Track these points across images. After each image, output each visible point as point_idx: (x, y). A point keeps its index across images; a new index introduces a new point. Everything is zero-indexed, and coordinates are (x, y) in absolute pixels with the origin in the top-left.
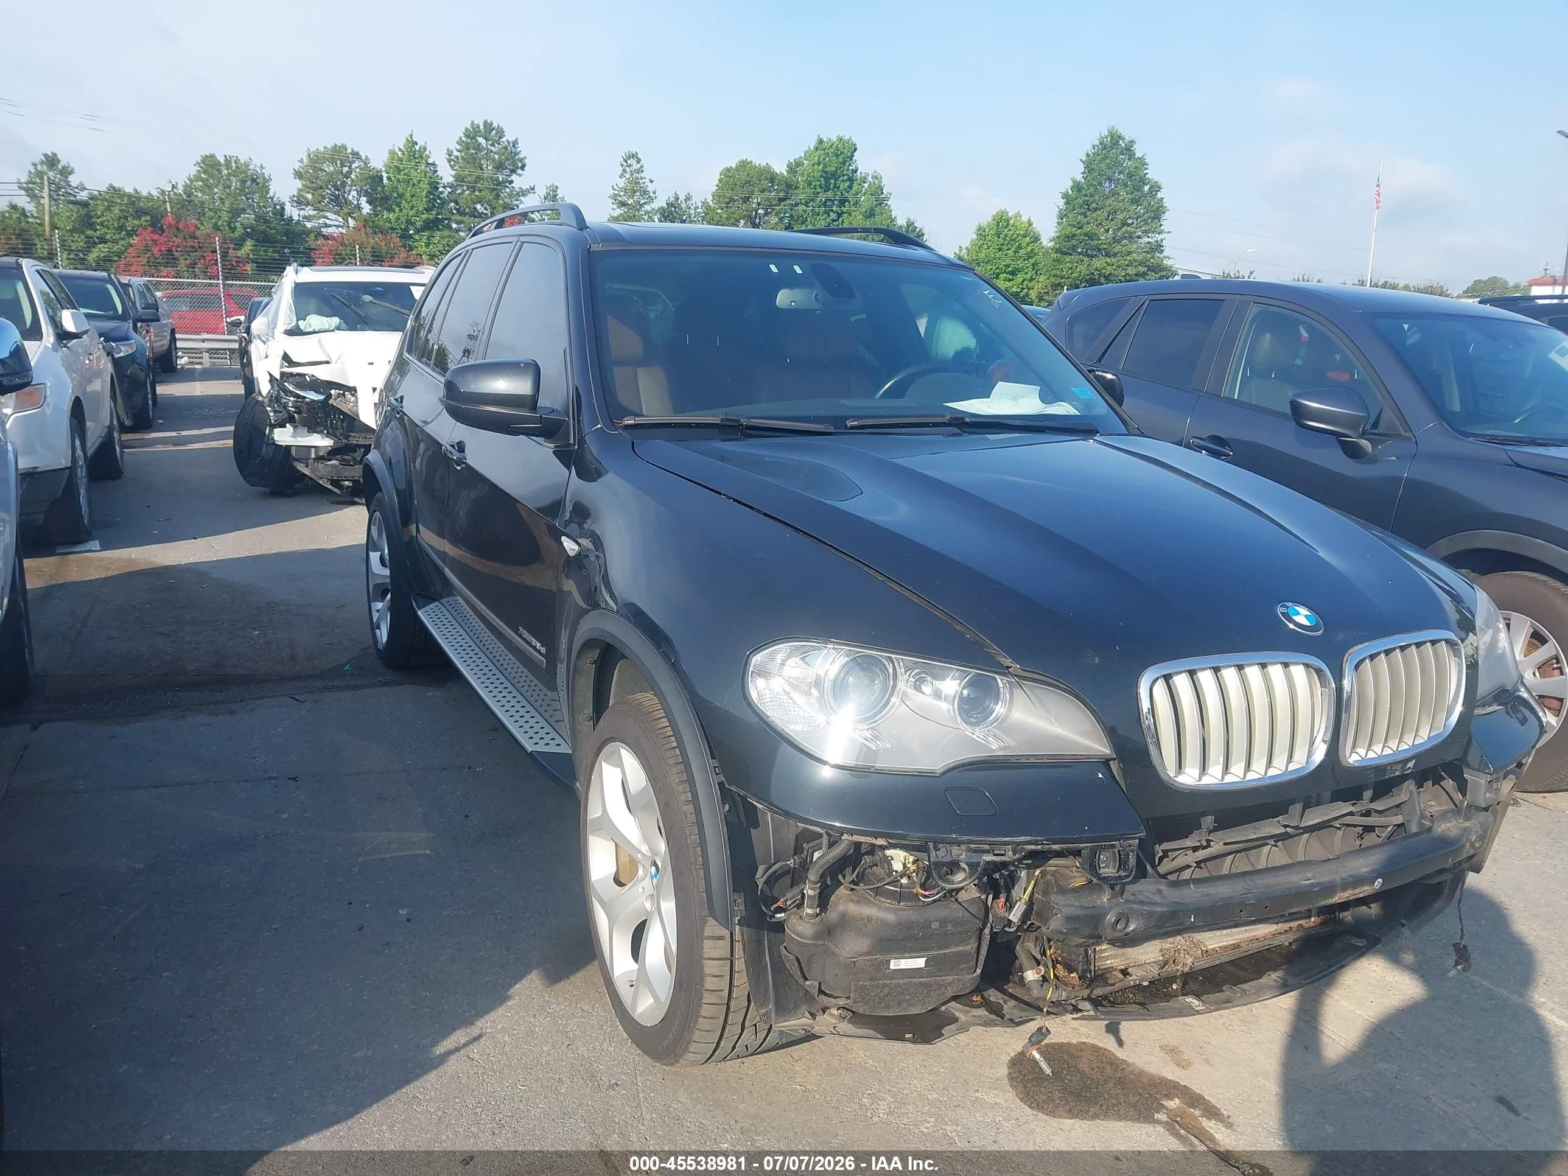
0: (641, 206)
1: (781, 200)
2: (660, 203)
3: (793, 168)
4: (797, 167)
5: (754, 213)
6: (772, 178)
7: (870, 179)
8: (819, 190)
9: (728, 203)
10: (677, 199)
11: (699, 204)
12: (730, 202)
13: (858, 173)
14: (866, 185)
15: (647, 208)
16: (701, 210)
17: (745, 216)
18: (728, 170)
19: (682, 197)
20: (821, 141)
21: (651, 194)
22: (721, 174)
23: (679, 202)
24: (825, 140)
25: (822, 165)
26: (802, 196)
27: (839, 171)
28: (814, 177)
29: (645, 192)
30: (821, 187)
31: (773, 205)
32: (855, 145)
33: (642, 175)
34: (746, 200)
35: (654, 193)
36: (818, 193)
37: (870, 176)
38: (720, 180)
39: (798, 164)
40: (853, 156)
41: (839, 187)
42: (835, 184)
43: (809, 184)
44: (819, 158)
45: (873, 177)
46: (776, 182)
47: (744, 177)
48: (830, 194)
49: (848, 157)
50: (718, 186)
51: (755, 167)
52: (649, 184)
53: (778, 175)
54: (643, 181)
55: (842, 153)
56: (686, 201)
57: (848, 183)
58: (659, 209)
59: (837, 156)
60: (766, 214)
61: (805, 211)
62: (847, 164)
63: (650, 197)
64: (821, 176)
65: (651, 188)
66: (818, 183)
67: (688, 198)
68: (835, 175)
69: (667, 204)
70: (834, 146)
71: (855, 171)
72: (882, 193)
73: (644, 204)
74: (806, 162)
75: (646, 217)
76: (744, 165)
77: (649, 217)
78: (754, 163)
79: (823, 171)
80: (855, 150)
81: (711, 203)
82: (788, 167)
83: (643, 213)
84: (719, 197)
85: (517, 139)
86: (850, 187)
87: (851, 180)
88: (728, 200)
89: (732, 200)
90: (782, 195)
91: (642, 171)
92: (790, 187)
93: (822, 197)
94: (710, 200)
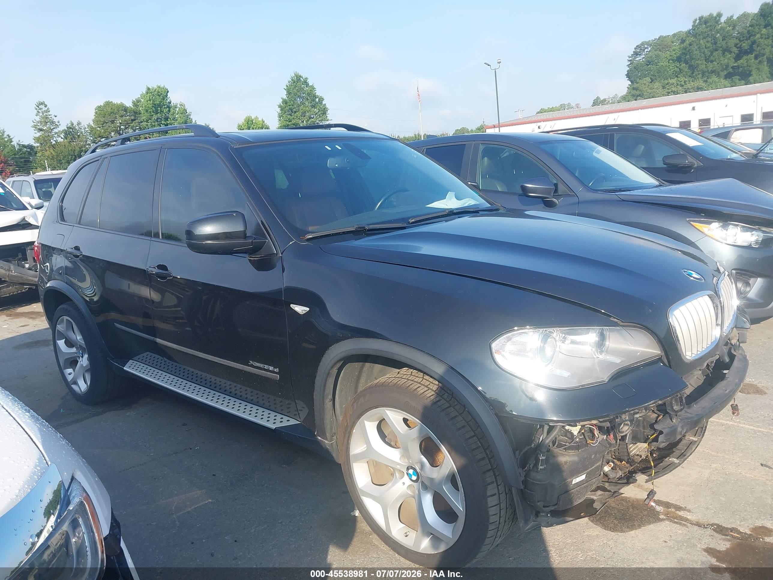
0: (52, 130)
1: (133, 120)
2: (63, 127)
3: (136, 103)
4: (138, 103)
5: (119, 128)
6: (126, 109)
7: (178, 106)
8: (153, 114)
9: (103, 124)
10: (73, 124)
11: (86, 126)
12: (104, 123)
13: (172, 103)
14: (177, 109)
15: (56, 130)
16: (88, 129)
17: (114, 130)
18: (99, 107)
19: (75, 124)
20: (149, 89)
21: (57, 123)
22: (96, 110)
23: (74, 126)
24: (151, 88)
25: (152, 101)
26: (144, 118)
27: (161, 103)
28: (149, 107)
29: (53, 122)
30: (153, 112)
31: (128, 124)
32: (167, 89)
33: (50, 113)
34: (113, 122)
35: (59, 122)
36: (152, 115)
37: (179, 104)
38: (96, 113)
39: (138, 101)
40: (167, 95)
41: (163, 111)
42: (161, 110)
43: (147, 111)
44: (150, 98)
45: (180, 105)
46: (128, 111)
47: (109, 110)
48: (159, 115)
49: (165, 96)
50: (95, 116)
51: (115, 104)
52: (54, 118)
53: (128, 107)
54: (51, 116)
55: (161, 94)
56: (78, 125)
57: (168, 109)
58: (63, 130)
59: (159, 96)
60: (126, 128)
61: (147, 125)
62: (165, 99)
63: (56, 125)
64: (153, 107)
65: (56, 120)
66: (152, 110)
67: (79, 124)
68: (160, 105)
69: (67, 127)
70: (156, 91)
71: (170, 103)
72: (187, 113)
73: (54, 128)
74: (142, 100)
75: (56, 136)
76: (108, 104)
77: (58, 135)
78: (113, 102)
79: (153, 104)
80: (168, 92)
81: (93, 125)
82: (133, 103)
83: (54, 133)
84: (97, 121)
86: (169, 111)
87: (169, 107)
88: (103, 123)
89: (105, 122)
90: (133, 118)
91: (49, 111)
92: (136, 113)
93: (155, 117)
94: (92, 123)
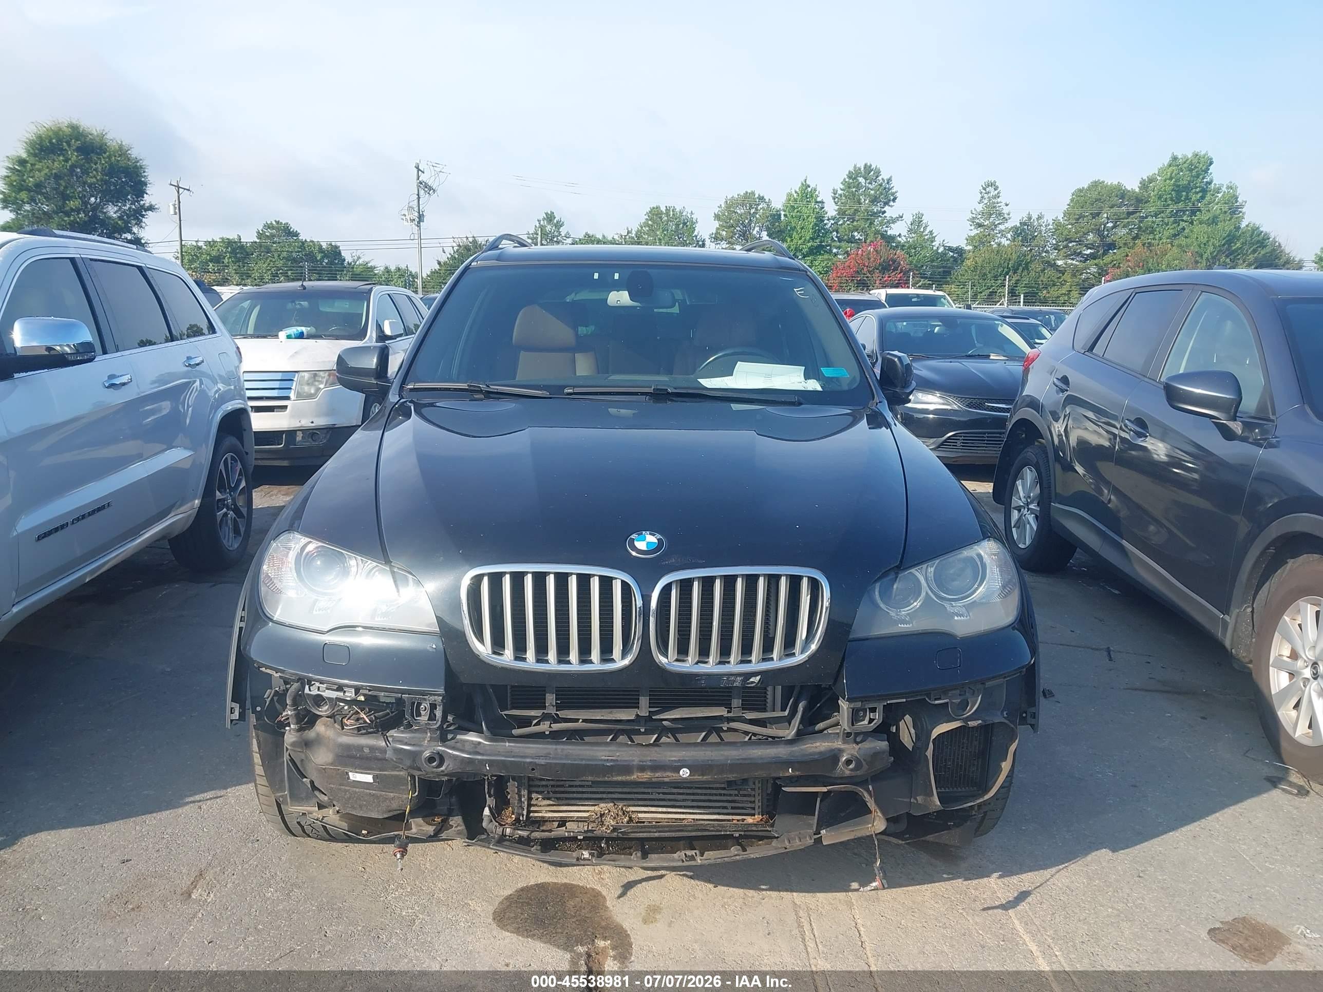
0: (996, 226)
1: (1129, 214)
2: (1014, 222)
3: (1144, 185)
4: (1151, 183)
5: (1103, 226)
6: (1122, 194)
7: (1224, 189)
8: (1170, 202)
9: (1078, 219)
10: (1030, 218)
11: (1051, 222)
12: (1080, 218)
13: (1213, 185)
14: (1220, 195)
15: (1002, 227)
16: (1051, 227)
17: (1093, 229)
18: (1080, 190)
19: (1034, 217)
20: (1175, 158)
21: (1006, 216)
22: (1073, 195)
23: (1032, 220)
24: (1179, 157)
25: (1174, 180)
26: (1152, 209)
27: (1192, 184)
28: (1165, 191)
29: (1000, 214)
30: (1172, 199)
31: (1121, 219)
32: (1211, 159)
33: (999, 200)
34: (1096, 215)
35: (1009, 214)
36: (1168, 205)
37: (1225, 187)
38: (1072, 200)
39: (1151, 180)
40: (1209, 170)
41: (1191, 199)
42: (1187, 196)
43: (1160, 198)
44: (1171, 174)
45: (1228, 187)
46: (1127, 198)
47: (1095, 195)
48: (1181, 205)
49: (1203, 171)
50: (1068, 205)
51: (1107, 186)
52: (1005, 207)
53: (1129, 191)
54: (999, 205)
55: (1196, 167)
56: (1038, 219)
57: (1200, 194)
58: (1012, 228)
59: (1191, 170)
60: (1114, 227)
61: (1153, 222)
62: (1201, 177)
63: (1004, 218)
64: (1173, 190)
65: (1006, 210)
66: (1169, 196)
67: (1039, 218)
68: (1187, 188)
69: (1020, 223)
70: (1188, 162)
71: (1210, 183)
72: (1237, 202)
73: (999, 224)
74: (1159, 178)
75: (999, 235)
76: (1096, 184)
77: (1002, 235)
78: (1106, 183)
79: (1174, 185)
80: (1211, 163)
81: (1061, 220)
82: (1141, 183)
83: (997, 232)
84: (1070, 214)
85: (891, 177)
86: (1203, 198)
87: (1204, 191)
88: (1078, 217)
89: (1081, 216)
90: (1131, 209)
91: (998, 197)
92: (1139, 201)
93: (1173, 208)
94: (1060, 217)
